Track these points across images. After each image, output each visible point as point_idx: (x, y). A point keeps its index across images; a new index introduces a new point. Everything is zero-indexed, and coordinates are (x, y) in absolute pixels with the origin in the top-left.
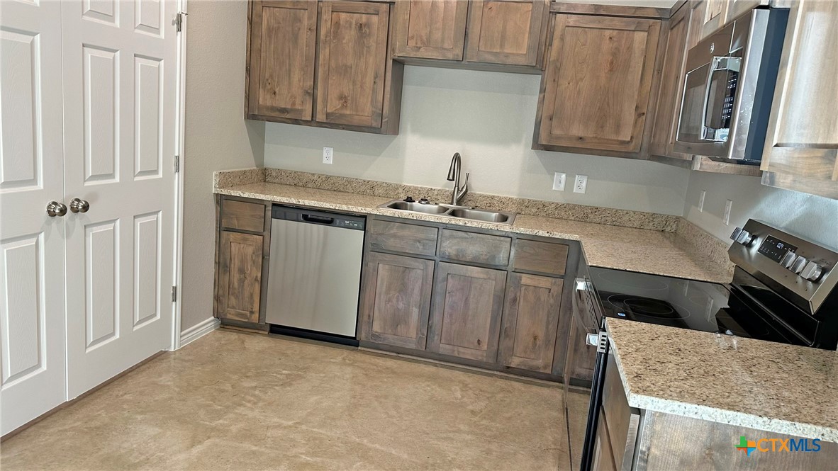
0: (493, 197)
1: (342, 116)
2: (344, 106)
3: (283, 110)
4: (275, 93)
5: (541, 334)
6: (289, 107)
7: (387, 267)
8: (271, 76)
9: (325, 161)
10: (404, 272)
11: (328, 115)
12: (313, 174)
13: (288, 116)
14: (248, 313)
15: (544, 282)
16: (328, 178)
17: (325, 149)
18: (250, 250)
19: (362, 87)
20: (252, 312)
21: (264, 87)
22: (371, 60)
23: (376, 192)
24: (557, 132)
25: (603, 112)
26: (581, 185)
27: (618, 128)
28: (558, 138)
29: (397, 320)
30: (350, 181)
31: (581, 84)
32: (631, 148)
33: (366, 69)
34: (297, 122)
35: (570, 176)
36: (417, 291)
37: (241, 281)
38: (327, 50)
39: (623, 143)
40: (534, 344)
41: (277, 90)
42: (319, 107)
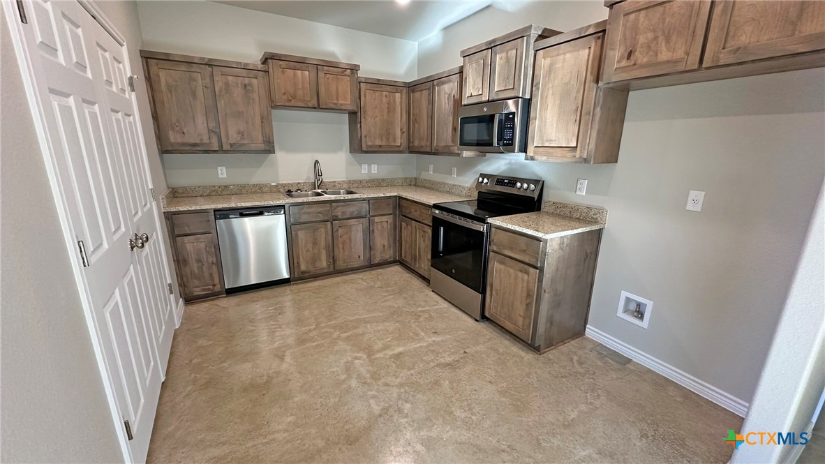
0: (335, 182)
1: (243, 145)
2: (243, 138)
3: (194, 145)
4: (184, 133)
5: (386, 244)
6: (198, 142)
7: (303, 232)
8: (178, 121)
9: (220, 176)
10: (314, 232)
11: (231, 145)
12: (214, 186)
13: (199, 149)
14: (211, 287)
15: (385, 219)
16: (226, 187)
17: (219, 168)
18: (203, 245)
19: (253, 125)
20: (214, 285)
21: (173, 129)
22: (257, 107)
23: (264, 191)
24: (370, 144)
25: (387, 133)
26: (375, 169)
27: (395, 141)
28: (371, 146)
29: (314, 260)
30: (244, 187)
31: (376, 119)
32: (401, 149)
33: (254, 114)
34: (206, 152)
35: (370, 165)
36: (323, 239)
37: (201, 268)
38: (223, 102)
39: (398, 146)
40: (384, 249)
41: (185, 131)
42: (224, 140)
